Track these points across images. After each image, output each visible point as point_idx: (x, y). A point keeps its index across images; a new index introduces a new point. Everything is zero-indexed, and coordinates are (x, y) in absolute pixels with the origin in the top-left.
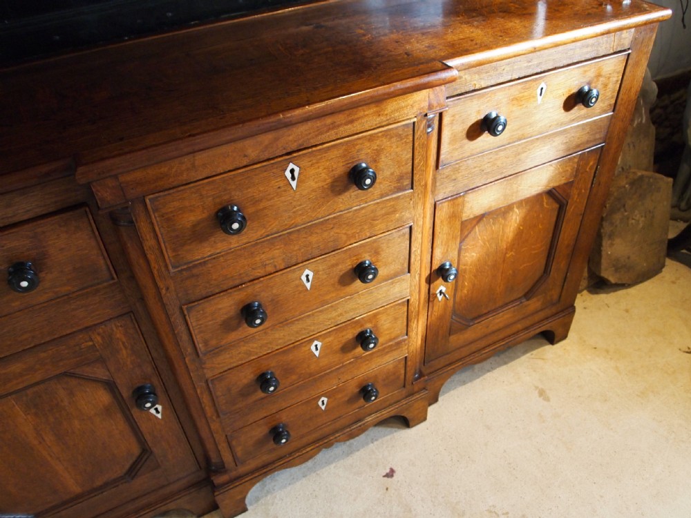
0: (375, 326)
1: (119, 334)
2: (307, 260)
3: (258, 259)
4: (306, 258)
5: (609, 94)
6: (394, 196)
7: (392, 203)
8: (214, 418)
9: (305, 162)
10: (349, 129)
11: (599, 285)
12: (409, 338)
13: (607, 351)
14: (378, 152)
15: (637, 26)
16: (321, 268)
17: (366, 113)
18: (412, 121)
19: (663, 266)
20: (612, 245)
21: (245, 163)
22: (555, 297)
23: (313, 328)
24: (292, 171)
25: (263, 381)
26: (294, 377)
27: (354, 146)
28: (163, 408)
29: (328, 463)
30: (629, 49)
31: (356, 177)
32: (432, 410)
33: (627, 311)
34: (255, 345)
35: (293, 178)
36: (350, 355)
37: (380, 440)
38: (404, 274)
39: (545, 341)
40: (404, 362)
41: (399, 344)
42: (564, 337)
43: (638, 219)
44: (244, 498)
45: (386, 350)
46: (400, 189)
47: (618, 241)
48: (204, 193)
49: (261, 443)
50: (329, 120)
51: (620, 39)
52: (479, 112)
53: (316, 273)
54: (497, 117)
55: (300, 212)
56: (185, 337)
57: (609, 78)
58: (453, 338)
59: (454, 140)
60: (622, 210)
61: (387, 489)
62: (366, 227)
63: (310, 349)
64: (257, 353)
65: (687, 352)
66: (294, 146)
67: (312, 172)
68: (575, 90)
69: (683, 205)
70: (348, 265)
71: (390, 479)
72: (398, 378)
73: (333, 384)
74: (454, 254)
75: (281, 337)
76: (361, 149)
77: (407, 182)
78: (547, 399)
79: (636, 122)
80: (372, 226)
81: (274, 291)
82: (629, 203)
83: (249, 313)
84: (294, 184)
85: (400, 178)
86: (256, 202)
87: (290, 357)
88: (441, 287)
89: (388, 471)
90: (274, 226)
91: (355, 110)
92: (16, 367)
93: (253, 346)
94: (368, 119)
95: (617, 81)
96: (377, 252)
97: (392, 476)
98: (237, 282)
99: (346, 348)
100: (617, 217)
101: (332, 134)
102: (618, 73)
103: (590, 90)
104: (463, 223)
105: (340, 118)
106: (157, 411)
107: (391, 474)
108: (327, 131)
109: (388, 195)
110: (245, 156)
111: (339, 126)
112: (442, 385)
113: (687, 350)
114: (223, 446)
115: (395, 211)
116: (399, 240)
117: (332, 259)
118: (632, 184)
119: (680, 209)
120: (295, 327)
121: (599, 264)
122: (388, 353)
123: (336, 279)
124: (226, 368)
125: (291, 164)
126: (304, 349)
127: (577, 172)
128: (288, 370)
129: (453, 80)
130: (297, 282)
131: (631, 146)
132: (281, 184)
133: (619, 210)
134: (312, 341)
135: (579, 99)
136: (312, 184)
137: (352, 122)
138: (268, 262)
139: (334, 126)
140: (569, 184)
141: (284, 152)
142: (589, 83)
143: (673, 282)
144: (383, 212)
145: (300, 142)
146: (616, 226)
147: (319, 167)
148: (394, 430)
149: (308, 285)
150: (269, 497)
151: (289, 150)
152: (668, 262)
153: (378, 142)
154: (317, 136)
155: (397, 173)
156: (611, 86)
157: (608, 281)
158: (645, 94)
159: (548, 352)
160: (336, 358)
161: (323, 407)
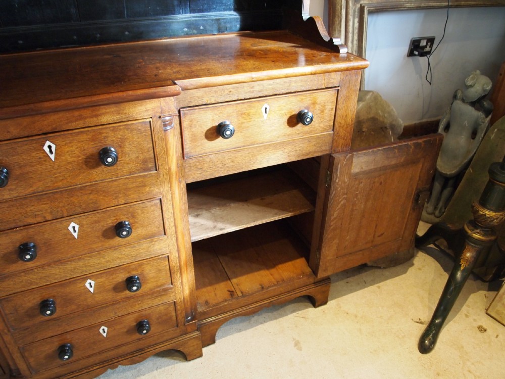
0: (142, 274)
2: (72, 216)
3: (28, 209)
4: (71, 214)
5: (327, 118)
6: (141, 174)
7: (141, 180)
8: (6, 331)
9: (60, 142)
10: (95, 121)
12: (175, 286)
13: (356, 316)
14: (122, 141)
15: (342, 71)
16: (85, 222)
17: (108, 111)
18: (148, 120)
21: (9, 138)
23: (85, 269)
24: (50, 147)
25: (44, 305)
26: (74, 307)
27: (101, 133)
30: (339, 86)
34: (35, 277)
35: (51, 152)
37: (163, 369)
38: (161, 235)
40: (173, 306)
41: (166, 290)
42: (325, 303)
45: (155, 295)
46: (146, 170)
49: (50, 357)
50: (76, 113)
51: (330, 78)
52: (213, 120)
53: (81, 226)
55: (61, 179)
57: (324, 106)
59: (194, 138)
62: (121, 196)
63: (85, 286)
64: (37, 283)
65: (417, 322)
66: (49, 129)
67: (66, 149)
68: (296, 112)
69: (437, 213)
70: (111, 222)
72: (171, 318)
75: (57, 273)
76: (108, 137)
77: (151, 165)
78: (300, 349)
80: (126, 195)
81: (46, 236)
84: (52, 157)
85: (145, 161)
86: (21, 166)
87: (68, 290)
90: (39, 186)
91: (98, 108)
93: (32, 277)
94: (108, 116)
95: (332, 109)
96: (133, 216)
98: (13, 225)
99: (117, 289)
101: (80, 124)
102: (332, 102)
103: (307, 113)
108: (76, 121)
109: (136, 173)
110: (8, 132)
111: (85, 118)
112: (217, 330)
113: (418, 321)
114: (17, 356)
115: (144, 186)
116: (152, 208)
117: (93, 217)
119: (435, 216)
120: (70, 266)
122: (157, 297)
123: (100, 233)
124: (11, 292)
125: (47, 142)
126: (79, 285)
128: (68, 301)
130: (65, 231)
132: (42, 155)
134: (86, 279)
135: (298, 119)
136: (67, 158)
137: (96, 116)
138: (37, 213)
139: (81, 118)
141: (41, 132)
142: (307, 108)
143: (420, 269)
144: (134, 185)
145: (54, 126)
147: (72, 146)
148: (176, 361)
149: (76, 235)
151: (45, 131)
152: (419, 253)
153: (121, 133)
154: (67, 123)
155: (141, 157)
156: (327, 112)
158: (393, 127)
159: (311, 312)
160: (109, 295)
161: (105, 335)
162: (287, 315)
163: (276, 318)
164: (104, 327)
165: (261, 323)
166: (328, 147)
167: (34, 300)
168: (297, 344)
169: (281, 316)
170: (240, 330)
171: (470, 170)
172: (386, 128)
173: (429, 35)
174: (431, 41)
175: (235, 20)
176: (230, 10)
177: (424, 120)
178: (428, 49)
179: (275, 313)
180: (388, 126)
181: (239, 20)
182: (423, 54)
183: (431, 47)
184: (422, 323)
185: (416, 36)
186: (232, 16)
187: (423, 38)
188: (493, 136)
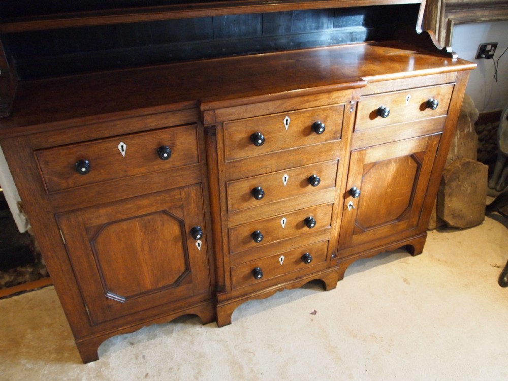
0: (315, 216)
1: (193, 195)
3: (264, 163)
4: (286, 168)
5: (444, 105)
6: (332, 141)
7: (330, 145)
8: (227, 254)
9: (293, 117)
10: (317, 103)
11: (443, 227)
12: (332, 228)
13: (446, 262)
14: (327, 117)
15: (458, 71)
16: (292, 175)
17: (323, 97)
18: (344, 104)
19: (483, 220)
20: (451, 201)
21: (267, 113)
22: (415, 223)
23: (283, 209)
24: (287, 120)
25: (255, 236)
26: (270, 238)
27: (316, 112)
28: (202, 244)
29: (278, 305)
30: (454, 82)
31: (315, 128)
32: (339, 283)
33: (460, 242)
34: (254, 213)
35: (287, 124)
36: (300, 231)
37: (308, 296)
38: (332, 187)
39: (409, 254)
40: (327, 244)
41: (325, 230)
42: (420, 252)
43: (467, 187)
44: (231, 314)
45: (319, 233)
46: (335, 138)
47: (454, 199)
48: (248, 124)
49: (246, 278)
50: (306, 98)
51: (450, 77)
52: (376, 105)
53: (290, 177)
54: (385, 108)
55: (287, 142)
56: (224, 200)
57: (444, 96)
58: (355, 237)
59: (363, 118)
60: (457, 180)
61: (312, 320)
62: (317, 156)
63: (280, 222)
64: (254, 218)
65: (495, 267)
66: (289, 108)
67: (296, 122)
68: (426, 100)
69: (498, 188)
70: (306, 175)
71: (314, 315)
72: (323, 253)
73: (288, 248)
74: (359, 183)
75: (268, 211)
76: (319, 115)
77: (339, 135)
78: (408, 283)
79: (466, 131)
80: (320, 156)
81: (269, 183)
82: (461, 177)
83: (255, 193)
84: (287, 127)
85: (335, 133)
86: (269, 133)
87: (270, 225)
88: (351, 201)
89: (313, 311)
90: (275, 147)
91: (318, 95)
92: (145, 202)
93: (253, 213)
94: (324, 99)
95: (449, 98)
96: (320, 172)
97: (315, 314)
98: (253, 174)
99: (298, 226)
100: (454, 184)
101: (307, 105)
102: (449, 94)
103: (434, 101)
104: (365, 165)
105: (311, 98)
106: (199, 244)
107: (315, 313)
108: (305, 103)
109: (328, 140)
110: (268, 110)
111: (310, 101)
112: (347, 268)
113: (495, 265)
114: (227, 274)
115: (331, 150)
116: (332, 167)
117: (298, 170)
118: (463, 165)
119: (496, 190)
120: (275, 207)
121: (443, 212)
122: (319, 235)
123: (299, 183)
124: (238, 224)
125: (287, 117)
126: (278, 221)
127: (428, 146)
128: (268, 233)
129: (364, 86)
130: (280, 180)
131: (463, 145)
132: (281, 126)
133: (455, 180)
134: (282, 217)
135: (427, 105)
136: (295, 129)
137: (316, 100)
138: (269, 166)
139: (308, 101)
140: (423, 153)
141: (285, 110)
142: (433, 98)
143: (490, 230)
144: (326, 149)
145: (293, 107)
146: (453, 190)
147: (299, 121)
148: (317, 291)
149: (285, 183)
150: (243, 319)
151: (287, 110)
152: (486, 218)
153: (327, 112)
154: (300, 105)
155: (334, 129)
156: (445, 100)
157: (449, 224)
158: (471, 115)
159: (411, 259)
160: (292, 231)
161: (281, 263)
162: (392, 261)
163: (384, 263)
164: (282, 257)
165: (374, 267)
166: (441, 127)
167: (246, 232)
168: (405, 280)
169: (388, 262)
170: (359, 271)
172: (466, 116)
173: (493, 41)
174: (494, 46)
175: (362, 32)
176: (359, 25)
177: (485, 112)
178: (491, 53)
179: (383, 260)
180: (467, 114)
181: (365, 33)
182: (489, 57)
183: (494, 51)
184: (498, 267)
185: (484, 42)
186: (361, 30)
187: (489, 44)
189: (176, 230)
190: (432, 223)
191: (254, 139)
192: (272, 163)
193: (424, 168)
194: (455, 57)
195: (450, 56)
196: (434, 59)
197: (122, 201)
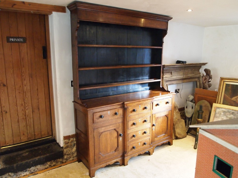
0: (147, 131)
1: (121, 125)
3: (135, 116)
5: (171, 102)
8: (127, 141)
9: (141, 105)
12: (150, 135)
13: (179, 146)
14: (147, 105)
15: (172, 95)
16: (141, 119)
20: (177, 130)
21: (136, 105)
22: (169, 135)
23: (139, 129)
27: (145, 104)
28: (122, 139)
29: (139, 160)
30: (172, 97)
31: (145, 108)
32: (153, 153)
33: (182, 142)
34: (133, 130)
36: (143, 135)
37: (146, 157)
38: (149, 123)
40: (149, 140)
42: (172, 145)
43: (180, 126)
44: (128, 162)
46: (149, 110)
47: (178, 129)
48: (133, 107)
49: (131, 149)
50: (143, 101)
52: (157, 103)
54: (159, 104)
55: (140, 111)
56: (127, 127)
58: (155, 139)
59: (154, 106)
61: (149, 162)
70: (144, 120)
72: (149, 143)
73: (140, 140)
74: (155, 123)
75: (136, 129)
79: (176, 111)
80: (146, 115)
81: (136, 121)
82: (178, 123)
83: (134, 124)
86: (137, 109)
88: (154, 127)
90: (138, 112)
92: (111, 126)
94: (146, 102)
96: (147, 119)
98: (133, 119)
100: (177, 125)
101: (143, 103)
102: (171, 100)
104: (156, 118)
107: (149, 160)
114: (127, 148)
116: (149, 117)
118: (178, 120)
121: (175, 133)
122: (148, 136)
123: (143, 122)
124: (130, 132)
126: (138, 132)
127: (169, 113)
128: (136, 135)
129: (154, 98)
130: (139, 121)
131: (177, 115)
132: (139, 108)
135: (167, 103)
136: (141, 108)
139: (143, 102)
140: (168, 115)
141: (139, 104)
142: (168, 101)
143: (189, 138)
144: (147, 113)
145: (141, 103)
146: (177, 127)
148: (148, 156)
150: (130, 164)
152: (187, 135)
155: (149, 108)
157: (178, 137)
159: (170, 146)
160: (142, 135)
161: (139, 145)
162: (165, 147)
163: (163, 148)
164: (139, 143)
165: (161, 149)
166: (171, 108)
167: (131, 135)
168: (170, 151)
170: (157, 150)
171: (194, 115)
172: (176, 107)
173: (178, 88)
174: (179, 90)
177: (180, 107)
178: (178, 91)
182: (178, 92)
183: (179, 91)
184: (193, 145)
185: (176, 89)
186: (148, 87)
187: (177, 89)
188: (196, 107)
189: (116, 135)
190: (174, 138)
191: (134, 110)
192: (137, 116)
193: (169, 119)
194: (171, 92)
195: (169, 92)
196: (166, 93)
197: (107, 126)
